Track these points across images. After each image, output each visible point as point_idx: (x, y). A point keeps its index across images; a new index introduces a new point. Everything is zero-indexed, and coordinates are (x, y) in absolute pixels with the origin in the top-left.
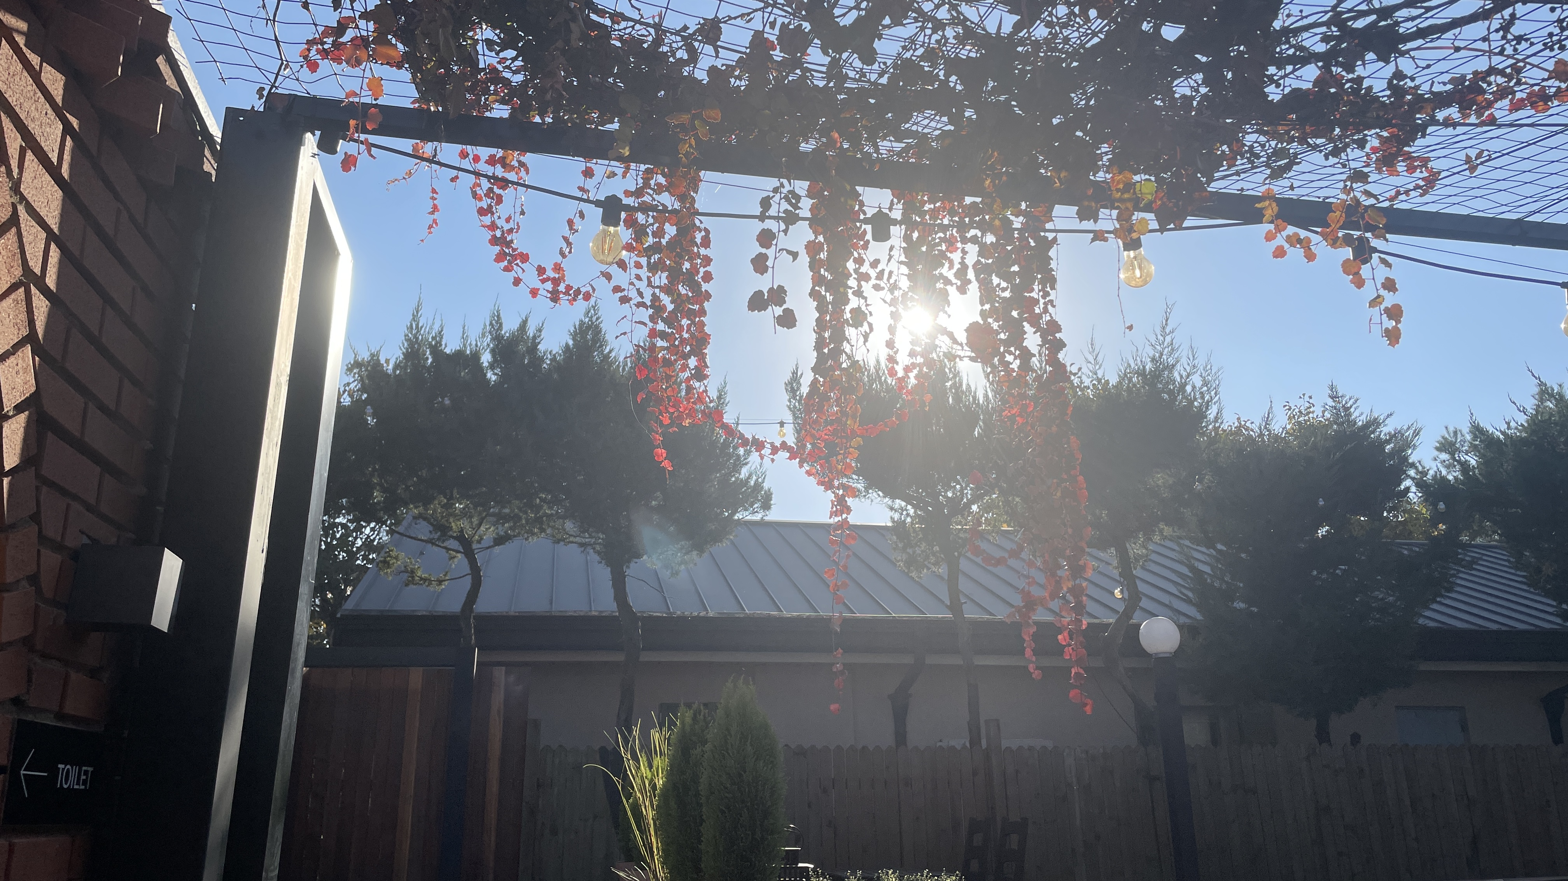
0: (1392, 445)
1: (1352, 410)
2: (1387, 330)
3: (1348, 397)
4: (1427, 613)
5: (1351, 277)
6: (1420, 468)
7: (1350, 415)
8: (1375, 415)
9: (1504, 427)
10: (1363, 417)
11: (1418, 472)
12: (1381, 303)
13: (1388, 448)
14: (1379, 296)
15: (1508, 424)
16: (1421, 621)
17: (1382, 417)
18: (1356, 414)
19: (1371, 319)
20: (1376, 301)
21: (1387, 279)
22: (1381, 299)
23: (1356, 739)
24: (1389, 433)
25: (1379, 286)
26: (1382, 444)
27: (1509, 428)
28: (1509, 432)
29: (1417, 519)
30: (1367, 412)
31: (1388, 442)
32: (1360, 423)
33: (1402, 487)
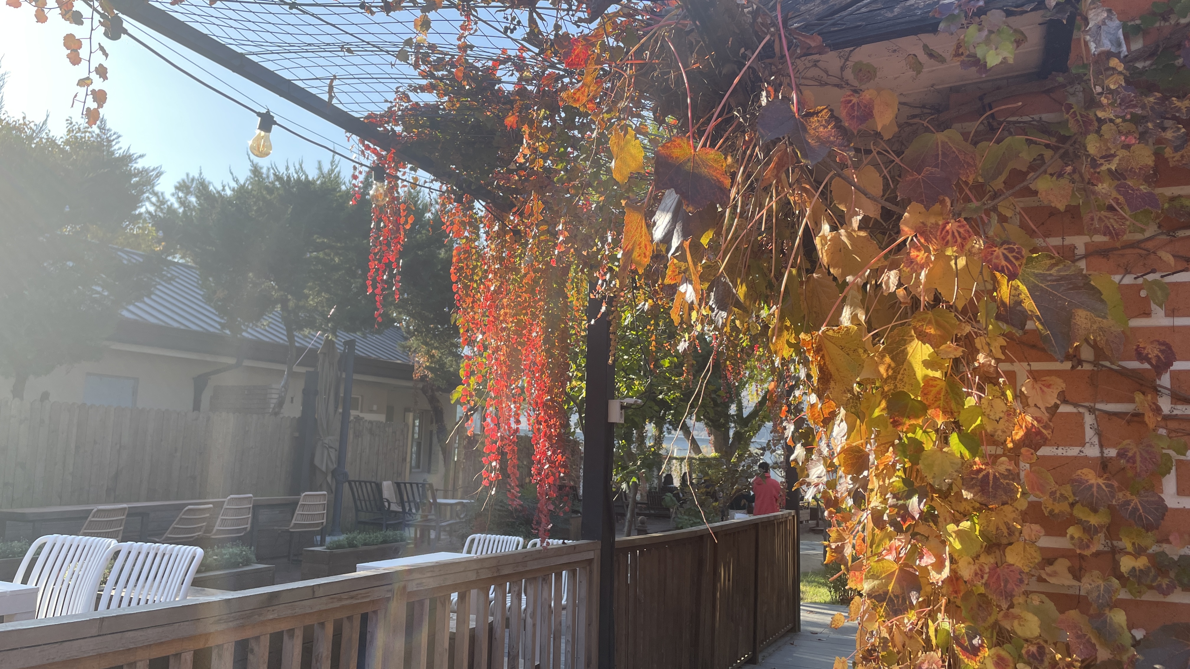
0: (137, 179)
1: (114, 143)
2: (88, 109)
3: (112, 132)
4: (131, 308)
5: (69, 51)
6: (161, 198)
7: (111, 146)
8: (131, 152)
9: (220, 188)
10: (121, 151)
11: (158, 200)
12: (88, 86)
13: (134, 180)
14: (88, 78)
15: (224, 187)
16: (125, 313)
17: (135, 156)
18: (116, 147)
19: (76, 96)
20: (84, 82)
21: (101, 65)
22: (88, 82)
23: (45, 396)
24: (138, 170)
25: (93, 69)
26: (131, 175)
27: (224, 190)
28: (223, 193)
29: (148, 235)
30: (125, 148)
31: (135, 175)
32: (117, 155)
33: (137, 212)
